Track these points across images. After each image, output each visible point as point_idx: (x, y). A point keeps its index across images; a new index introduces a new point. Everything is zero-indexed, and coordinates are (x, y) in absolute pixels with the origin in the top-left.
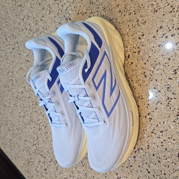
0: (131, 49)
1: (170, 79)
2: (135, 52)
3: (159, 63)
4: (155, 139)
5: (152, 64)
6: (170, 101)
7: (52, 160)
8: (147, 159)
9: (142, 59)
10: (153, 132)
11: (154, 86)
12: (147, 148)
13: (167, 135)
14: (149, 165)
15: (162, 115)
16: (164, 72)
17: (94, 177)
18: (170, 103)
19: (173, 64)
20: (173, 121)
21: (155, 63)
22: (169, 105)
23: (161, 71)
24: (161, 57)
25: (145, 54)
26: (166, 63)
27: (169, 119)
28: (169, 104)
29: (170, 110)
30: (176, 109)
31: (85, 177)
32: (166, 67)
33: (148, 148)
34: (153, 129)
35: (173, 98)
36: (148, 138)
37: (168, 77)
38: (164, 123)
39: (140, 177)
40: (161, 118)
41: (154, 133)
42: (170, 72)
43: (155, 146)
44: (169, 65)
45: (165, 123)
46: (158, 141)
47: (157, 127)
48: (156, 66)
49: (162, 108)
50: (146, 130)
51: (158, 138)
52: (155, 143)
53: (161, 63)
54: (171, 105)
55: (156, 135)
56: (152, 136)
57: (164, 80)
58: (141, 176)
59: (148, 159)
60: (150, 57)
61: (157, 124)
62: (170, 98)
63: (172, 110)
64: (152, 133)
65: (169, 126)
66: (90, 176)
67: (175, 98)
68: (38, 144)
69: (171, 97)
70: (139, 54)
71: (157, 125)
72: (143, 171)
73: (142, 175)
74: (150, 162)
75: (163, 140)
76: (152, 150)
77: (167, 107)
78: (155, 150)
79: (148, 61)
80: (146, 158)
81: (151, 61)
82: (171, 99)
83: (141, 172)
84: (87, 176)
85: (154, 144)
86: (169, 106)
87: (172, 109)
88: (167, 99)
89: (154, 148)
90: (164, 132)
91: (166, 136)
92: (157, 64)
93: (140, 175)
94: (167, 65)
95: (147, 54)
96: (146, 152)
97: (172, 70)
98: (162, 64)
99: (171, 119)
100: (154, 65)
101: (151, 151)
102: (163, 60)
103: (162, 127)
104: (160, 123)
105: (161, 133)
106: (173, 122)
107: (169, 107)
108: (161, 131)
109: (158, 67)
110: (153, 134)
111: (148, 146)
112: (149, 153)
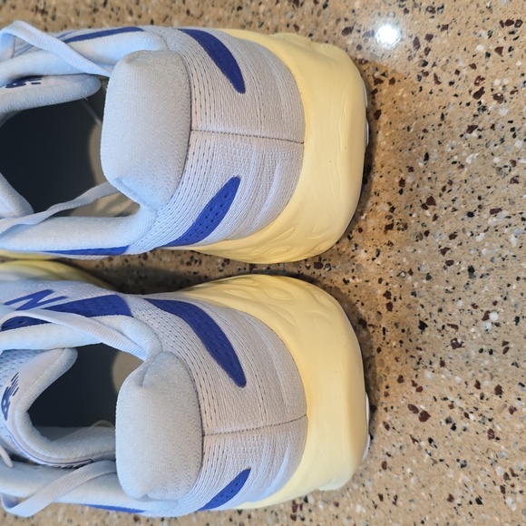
4: (409, 249)
6: (427, 51)
8: (397, 359)
10: (389, 222)
11: (343, 25)
12: (384, 310)
13: (456, 205)
14: (414, 384)
15: (409, 129)
18: (430, 59)
20: (465, 128)
22: (427, 69)
27: (447, 130)
28: (425, 64)
29: (436, 88)
30: (464, 72)
33: (390, 307)
34: (387, 208)
35: (435, 31)
36: (378, 261)
38: (427, 157)
39: (389, 460)
40: (409, 145)
41: (395, 227)
43: (416, 284)
45: (434, 156)
46: (426, 253)
47: (401, 192)
49: (401, 98)
51: (419, 237)
52: (414, 270)
54: (434, 65)
55: (411, 231)
56: (390, 244)
58: (393, 451)
59: (402, 359)
61: (397, 180)
62: (422, 40)
63: (445, 85)
64: (389, 227)
65: (456, 158)
67: (445, 27)
69: (428, 32)
71: (402, 182)
72: (397, 423)
73: (398, 445)
74: (414, 364)
75: (445, 237)
76: (409, 306)
77: (421, 84)
78: (421, 301)
80: (392, 357)
82: (429, 37)
83: (389, 433)
85: (411, 273)
86: (426, 74)
87: (445, 79)
88: (411, 46)
89: (414, 294)
90: (438, 201)
91: (455, 210)
93: (386, 450)
96: (384, 329)
99: (454, 124)
101: (405, 311)
103: (425, 179)
104: (411, 169)
105: (427, 213)
106: (468, 135)
107: (430, 78)
108: (424, 201)
110: (394, 235)
111: (387, 295)
112: (401, 328)
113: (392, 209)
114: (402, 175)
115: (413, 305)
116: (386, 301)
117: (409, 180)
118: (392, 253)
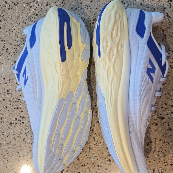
0: (171, 119)
1: (154, 170)
2: (169, 125)
3: (165, 155)
4: (94, 170)
5: (163, 148)
7: (4, 41)
8: (72, 167)
9: (164, 136)
10: (99, 166)
12: (81, 164)
14: (68, 170)
16: (158, 163)
17: (22, 111)
19: (168, 170)
21: (164, 151)
23: (158, 159)
24: (172, 156)
25: (170, 137)
26: (167, 162)
31: (16, 100)
32: (163, 163)
33: (82, 166)
34: (102, 166)
36: (91, 163)
37: (154, 167)
41: (98, 167)
42: (160, 169)
43: (87, 172)
44: (166, 166)
47: (105, 169)
48: (161, 152)
50: (98, 159)
52: (90, 171)
53: (166, 157)
55: (98, 171)
56: (95, 166)
57: (151, 165)
60: (169, 143)
61: (108, 168)
64: (98, 166)
66: (21, 106)
68: (9, 9)
70: (168, 130)
71: (107, 169)
74: (72, 171)
76: (83, 170)
79: (164, 143)
80: (72, 166)
81: (164, 146)
84: (18, 102)
85: (89, 171)
89: (85, 171)
92: (163, 153)
94: (166, 163)
95: (170, 139)
96: (78, 164)
97: (163, 170)
98: (165, 159)
100: (162, 150)
101: (82, 169)
102: (169, 158)
109: (161, 155)
110: (97, 167)
111: (85, 165)
112: (78, 168)
113: (102, 167)
114: (109, 169)
115: (83, 171)
116: (83, 165)
117: (108, 171)
118: (93, 166)
